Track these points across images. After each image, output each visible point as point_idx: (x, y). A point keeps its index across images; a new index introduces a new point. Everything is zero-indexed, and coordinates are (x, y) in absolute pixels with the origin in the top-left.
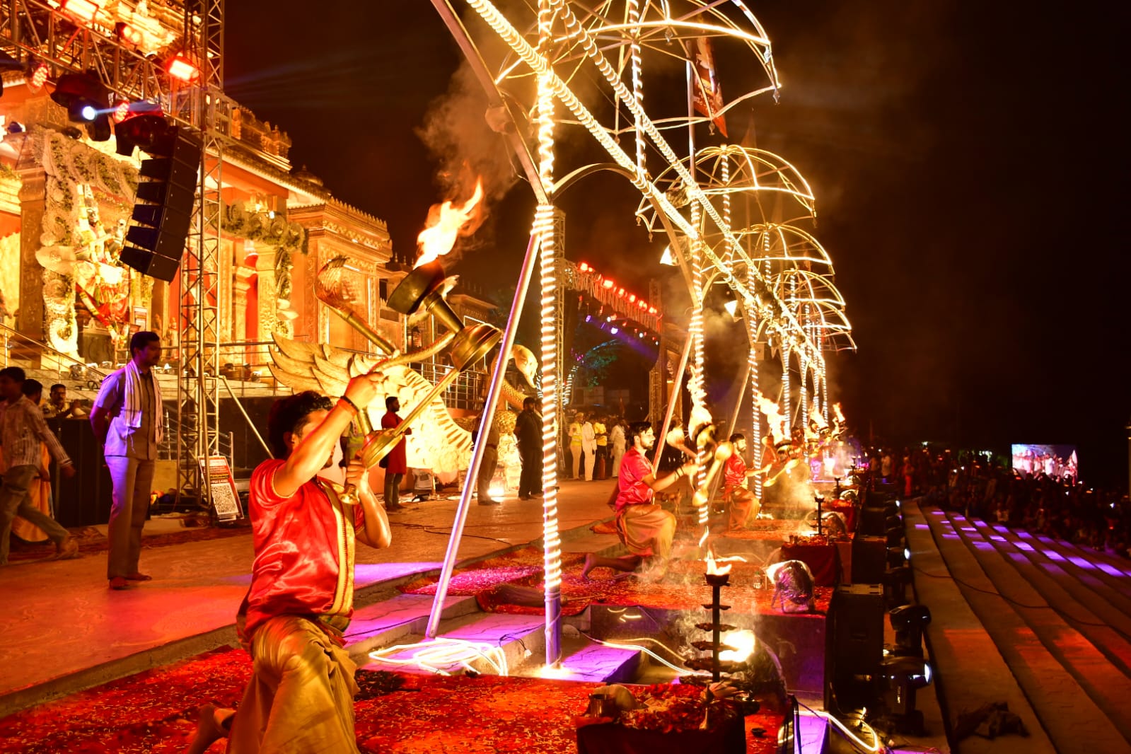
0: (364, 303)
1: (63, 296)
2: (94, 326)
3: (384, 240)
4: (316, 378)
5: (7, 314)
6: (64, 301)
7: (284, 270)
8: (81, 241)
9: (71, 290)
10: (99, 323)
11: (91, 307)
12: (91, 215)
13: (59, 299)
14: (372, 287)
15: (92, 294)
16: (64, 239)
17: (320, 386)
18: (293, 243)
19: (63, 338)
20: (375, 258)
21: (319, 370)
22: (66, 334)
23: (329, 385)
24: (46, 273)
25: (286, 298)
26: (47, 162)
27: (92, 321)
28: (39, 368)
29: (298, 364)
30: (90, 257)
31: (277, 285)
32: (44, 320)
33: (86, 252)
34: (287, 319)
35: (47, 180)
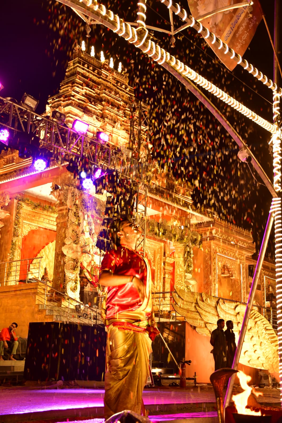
0: (239, 278)
1: (74, 269)
2: (90, 287)
3: (249, 242)
4: (198, 312)
5: (48, 281)
6: (74, 272)
7: (189, 257)
8: (85, 243)
9: (78, 267)
10: (92, 286)
11: (89, 277)
12: (91, 230)
13: (72, 271)
14: (243, 269)
15: (89, 270)
16: (75, 241)
17: (200, 316)
18: (194, 242)
19: (73, 291)
20: (244, 252)
21: (199, 307)
22: (74, 290)
23: (205, 316)
24: (66, 258)
25: (190, 272)
26: (69, 203)
27: (89, 285)
28: (61, 306)
29: (188, 304)
30: (89, 251)
31: (185, 266)
32: (64, 282)
33: (88, 249)
34: (190, 284)
35: (69, 212)
